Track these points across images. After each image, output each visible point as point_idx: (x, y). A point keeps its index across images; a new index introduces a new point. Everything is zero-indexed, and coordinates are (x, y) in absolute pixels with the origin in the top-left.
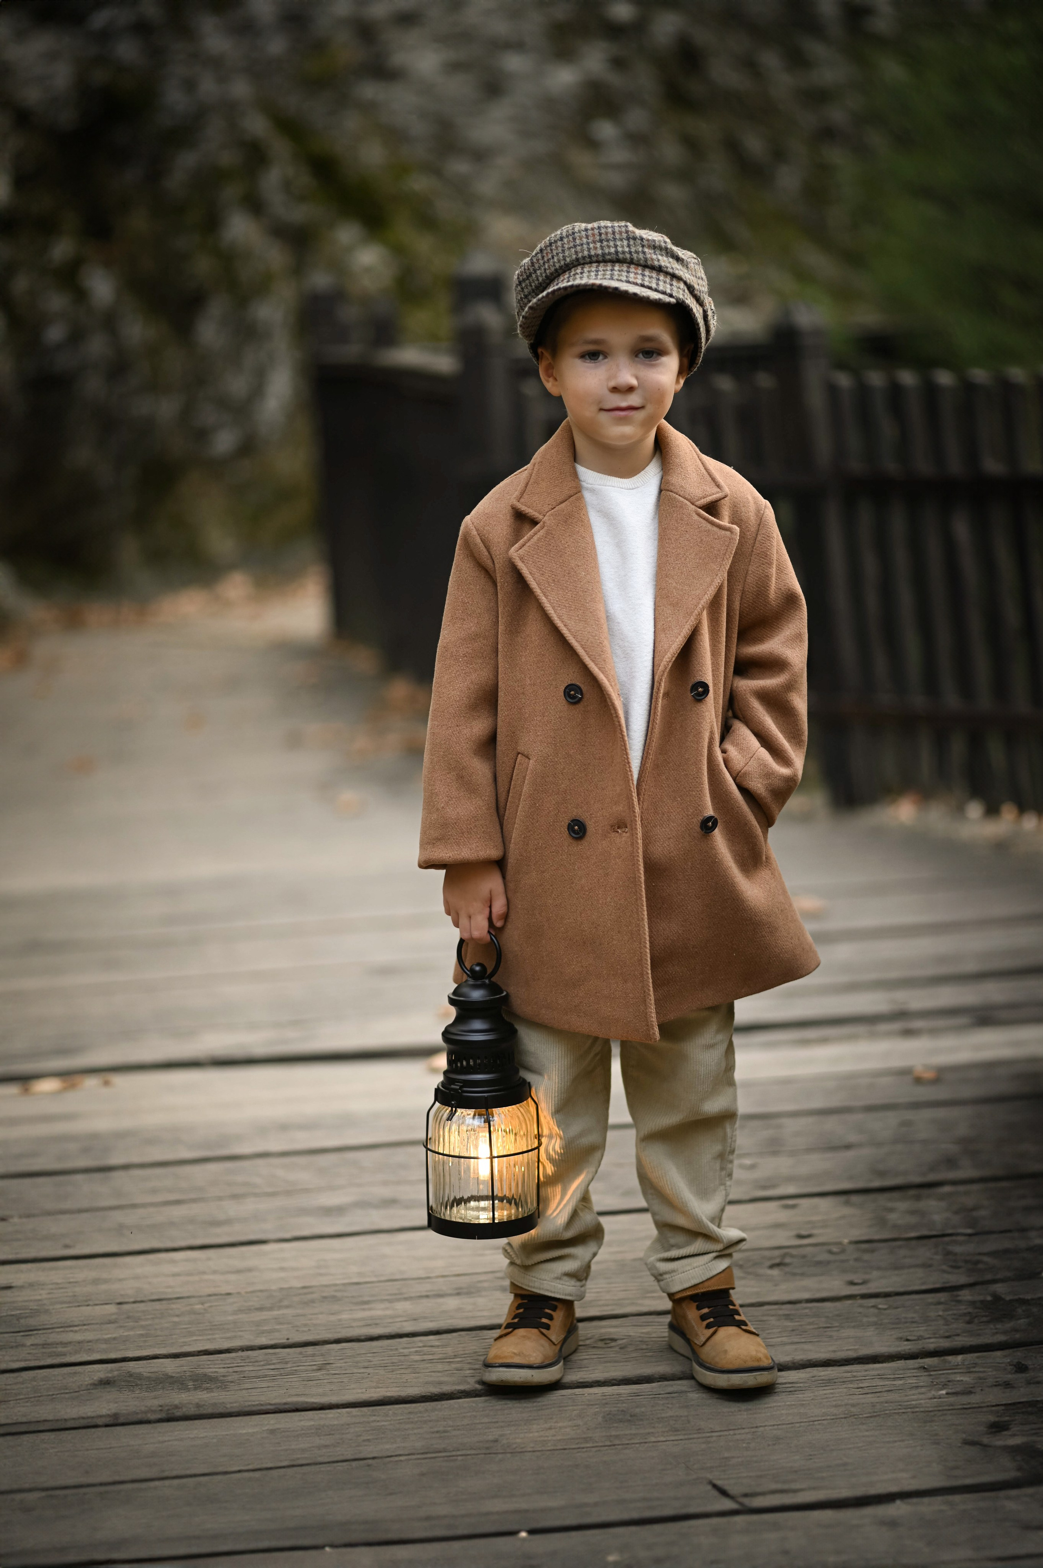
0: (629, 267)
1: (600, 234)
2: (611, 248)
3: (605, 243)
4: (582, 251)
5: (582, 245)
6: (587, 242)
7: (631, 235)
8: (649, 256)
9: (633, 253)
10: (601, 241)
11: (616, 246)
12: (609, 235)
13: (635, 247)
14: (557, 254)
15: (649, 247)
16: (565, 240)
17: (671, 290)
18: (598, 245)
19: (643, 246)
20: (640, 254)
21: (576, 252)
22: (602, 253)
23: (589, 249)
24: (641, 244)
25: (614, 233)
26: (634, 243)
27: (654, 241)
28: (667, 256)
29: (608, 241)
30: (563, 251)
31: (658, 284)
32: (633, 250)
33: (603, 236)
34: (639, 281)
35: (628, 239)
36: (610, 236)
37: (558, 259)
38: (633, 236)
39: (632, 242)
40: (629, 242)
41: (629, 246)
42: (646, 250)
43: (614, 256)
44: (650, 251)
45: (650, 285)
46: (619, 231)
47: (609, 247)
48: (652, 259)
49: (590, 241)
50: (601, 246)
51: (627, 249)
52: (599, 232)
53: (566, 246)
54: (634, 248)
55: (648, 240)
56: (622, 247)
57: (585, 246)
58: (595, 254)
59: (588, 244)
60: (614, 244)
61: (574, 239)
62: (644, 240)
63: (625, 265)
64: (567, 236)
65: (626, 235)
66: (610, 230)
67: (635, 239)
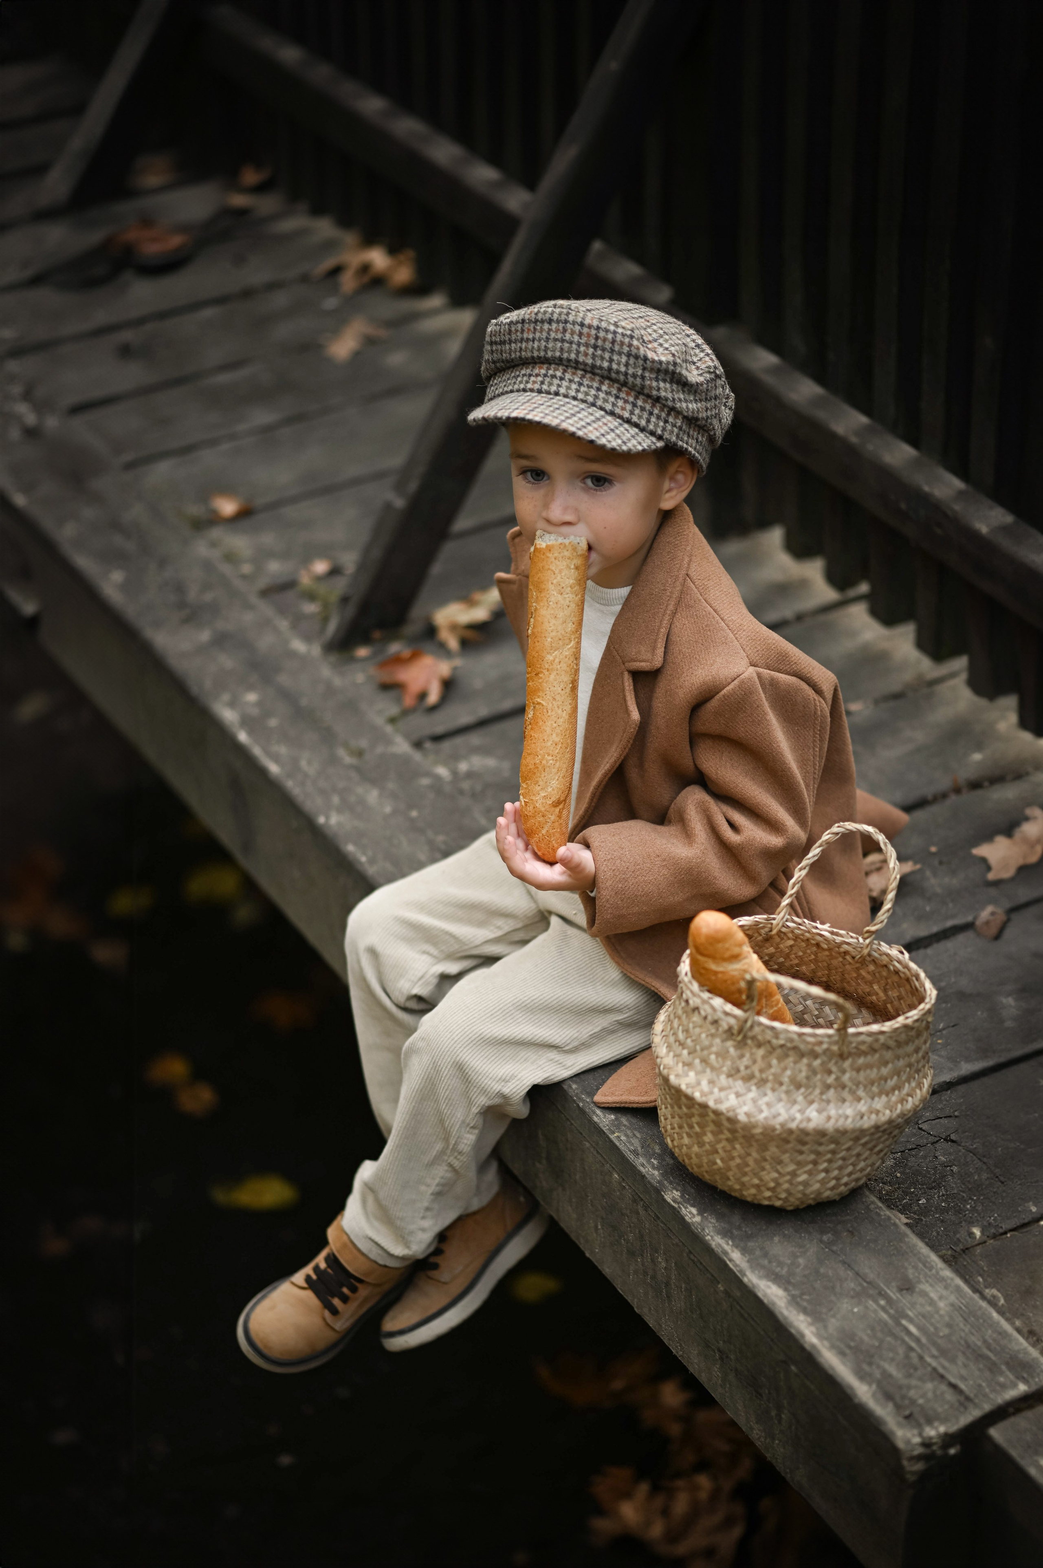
0: (619, 390)
1: (597, 338)
2: (604, 362)
3: (599, 352)
4: (569, 352)
5: (571, 343)
6: (578, 342)
7: (634, 351)
8: (649, 382)
9: (629, 377)
10: (595, 347)
11: (611, 360)
12: (607, 343)
13: (634, 368)
14: (540, 340)
15: (652, 370)
16: (554, 326)
17: (664, 429)
18: (591, 351)
19: (644, 369)
20: (638, 379)
21: (562, 349)
22: (592, 364)
23: (578, 352)
24: (643, 365)
25: (613, 342)
26: (635, 363)
27: (661, 362)
28: (671, 382)
29: (604, 350)
30: (547, 340)
31: (648, 421)
32: (631, 371)
33: (600, 343)
34: (626, 415)
35: (629, 355)
36: (608, 345)
37: (538, 347)
38: (636, 354)
39: (632, 361)
40: (629, 359)
41: (627, 365)
42: (647, 374)
43: (606, 373)
44: (651, 376)
45: (638, 422)
46: (621, 341)
47: (602, 358)
48: (651, 388)
49: (582, 341)
50: (593, 354)
51: (623, 369)
52: (596, 335)
53: (553, 335)
54: (633, 370)
55: (653, 361)
56: (619, 364)
57: (574, 346)
58: (584, 362)
59: (579, 344)
60: (610, 358)
61: (565, 330)
62: (648, 362)
63: (616, 385)
64: (558, 321)
65: (628, 349)
66: (610, 336)
67: (637, 357)
